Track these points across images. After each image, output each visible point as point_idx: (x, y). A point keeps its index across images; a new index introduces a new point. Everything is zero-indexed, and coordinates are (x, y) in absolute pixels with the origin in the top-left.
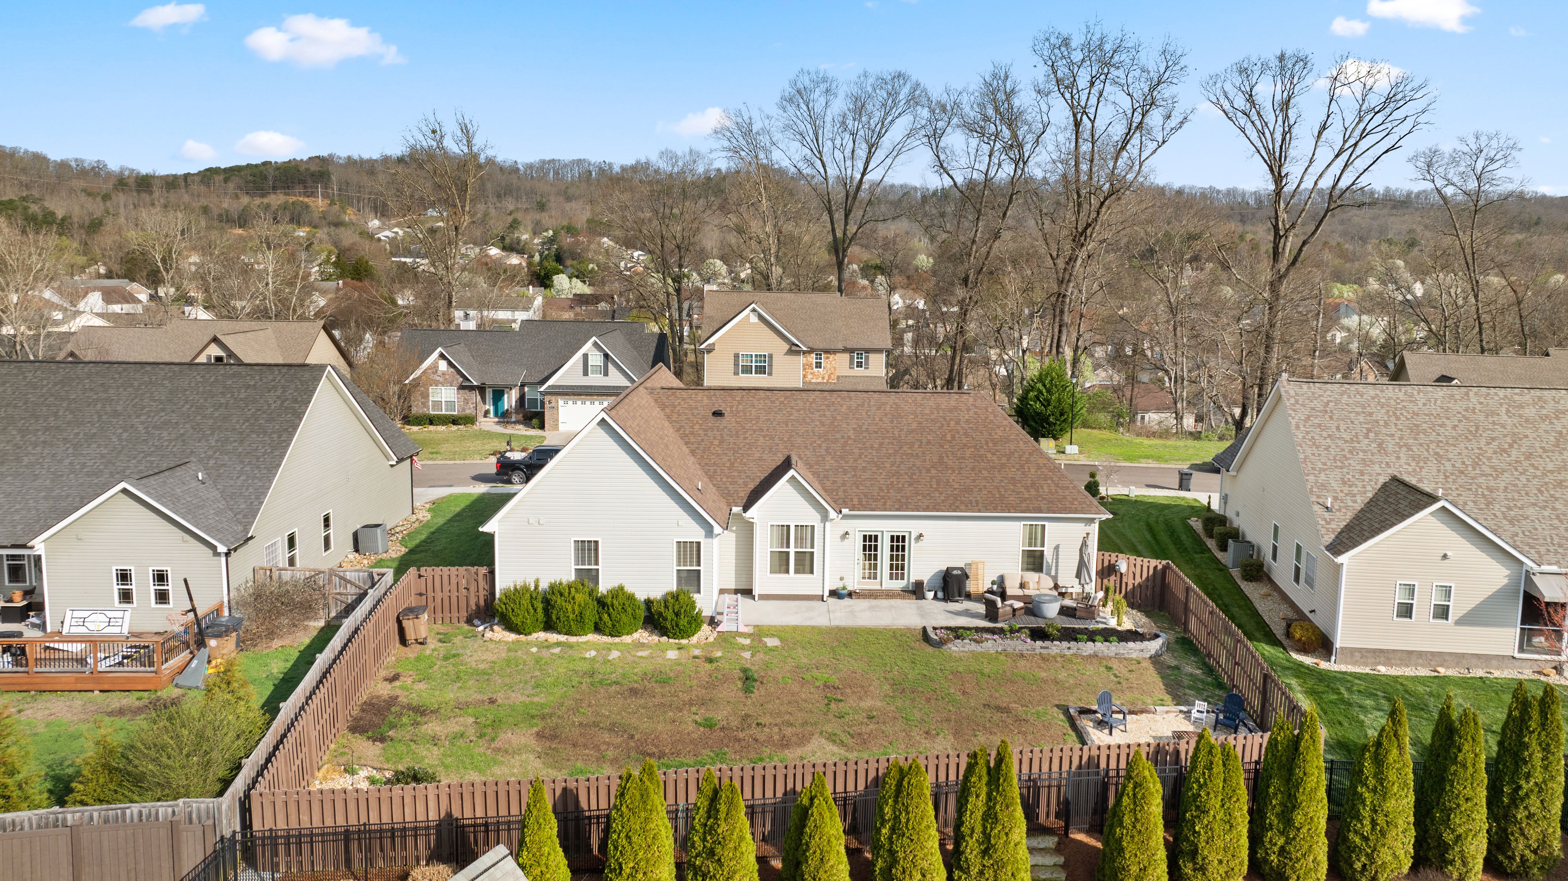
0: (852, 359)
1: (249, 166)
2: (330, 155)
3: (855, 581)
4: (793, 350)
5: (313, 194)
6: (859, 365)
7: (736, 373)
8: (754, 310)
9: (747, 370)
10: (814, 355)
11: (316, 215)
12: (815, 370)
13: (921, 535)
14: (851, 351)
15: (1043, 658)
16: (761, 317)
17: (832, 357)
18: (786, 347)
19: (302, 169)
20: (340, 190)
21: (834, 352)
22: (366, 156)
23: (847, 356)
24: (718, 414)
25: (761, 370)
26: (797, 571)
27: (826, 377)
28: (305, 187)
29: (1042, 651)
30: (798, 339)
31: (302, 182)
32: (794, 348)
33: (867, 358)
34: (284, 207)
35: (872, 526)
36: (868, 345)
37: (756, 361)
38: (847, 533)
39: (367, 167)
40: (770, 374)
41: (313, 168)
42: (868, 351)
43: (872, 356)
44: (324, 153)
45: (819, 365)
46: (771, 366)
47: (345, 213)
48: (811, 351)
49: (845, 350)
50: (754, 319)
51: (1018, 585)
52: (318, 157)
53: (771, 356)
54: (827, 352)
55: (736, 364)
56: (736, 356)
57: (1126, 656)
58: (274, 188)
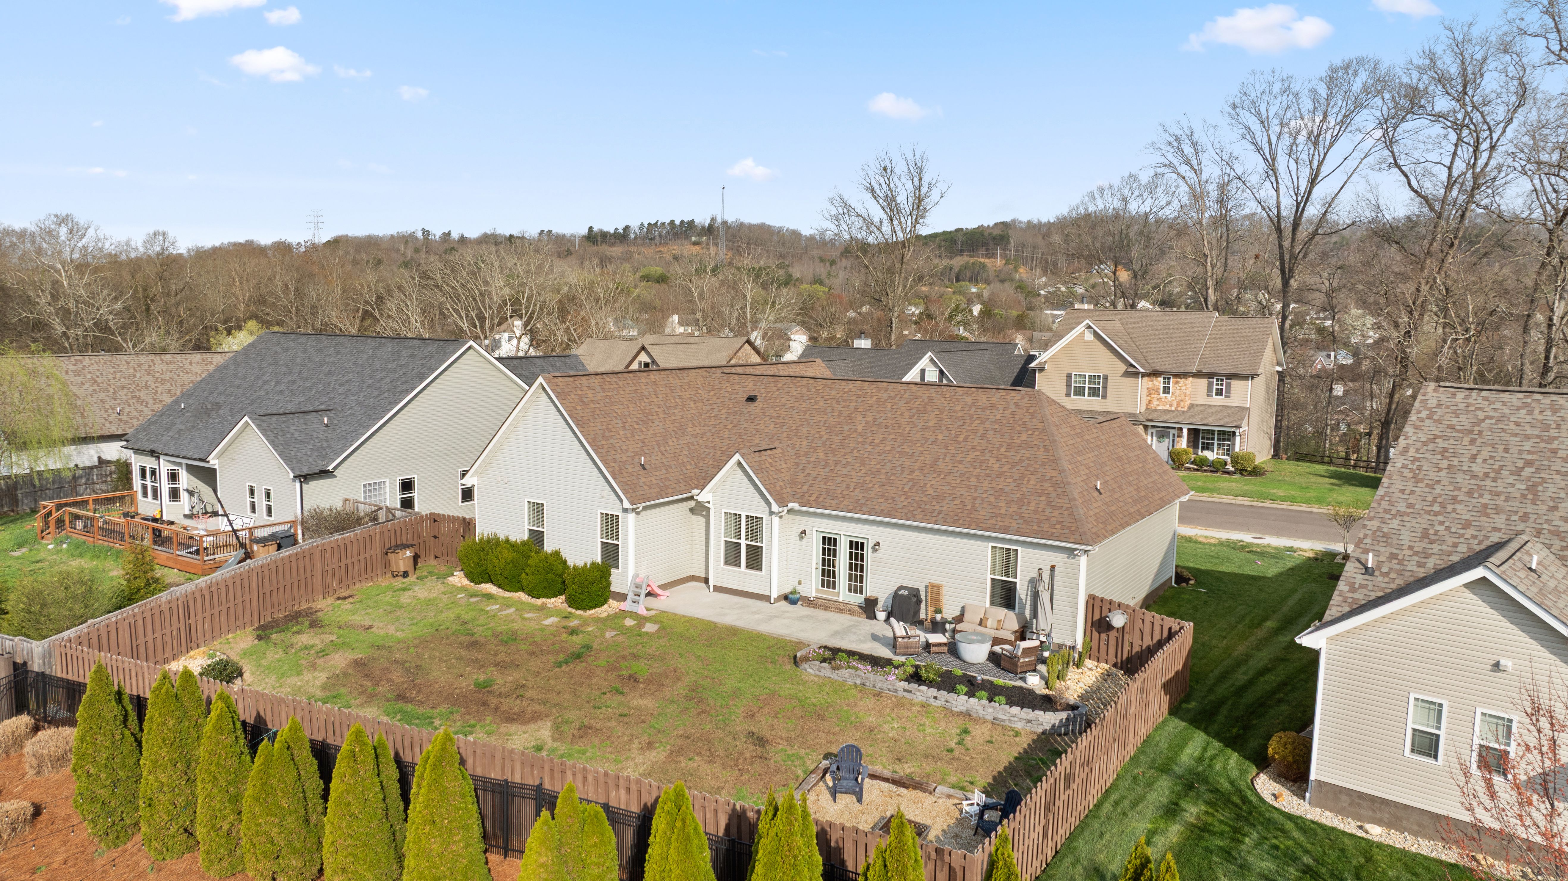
0: (1210, 385)
1: (944, 233)
2: (1014, 221)
3: (812, 587)
4: (1131, 373)
5: (993, 256)
6: (1219, 392)
7: (1068, 395)
8: (1089, 327)
9: (1080, 391)
10: (1161, 379)
11: (992, 273)
12: (1162, 395)
13: (878, 544)
14: (1210, 376)
15: (900, 704)
16: (1096, 334)
17: (1182, 381)
18: (1123, 368)
19: (986, 234)
20: (1017, 251)
21: (1185, 376)
22: (1044, 220)
23: (1204, 382)
24: (751, 399)
25: (1094, 392)
26: (748, 566)
27: (1175, 404)
28: (987, 250)
29: (905, 694)
30: (1135, 360)
31: (985, 245)
32: (1131, 369)
33: (1229, 386)
34: (965, 267)
35: (832, 527)
36: (1229, 370)
37: (1090, 383)
38: (804, 532)
39: (1042, 230)
40: (1104, 397)
41: (997, 232)
42: (1230, 377)
43: (1234, 383)
44: (1008, 219)
45: (1166, 390)
46: (1105, 388)
47: (1017, 271)
48: (1154, 374)
49: (1199, 375)
50: (1089, 336)
51: (978, 621)
52: (1002, 223)
53: (1106, 378)
54: (1177, 375)
55: (1069, 385)
56: (1069, 376)
57: (1007, 723)
58: (962, 251)
